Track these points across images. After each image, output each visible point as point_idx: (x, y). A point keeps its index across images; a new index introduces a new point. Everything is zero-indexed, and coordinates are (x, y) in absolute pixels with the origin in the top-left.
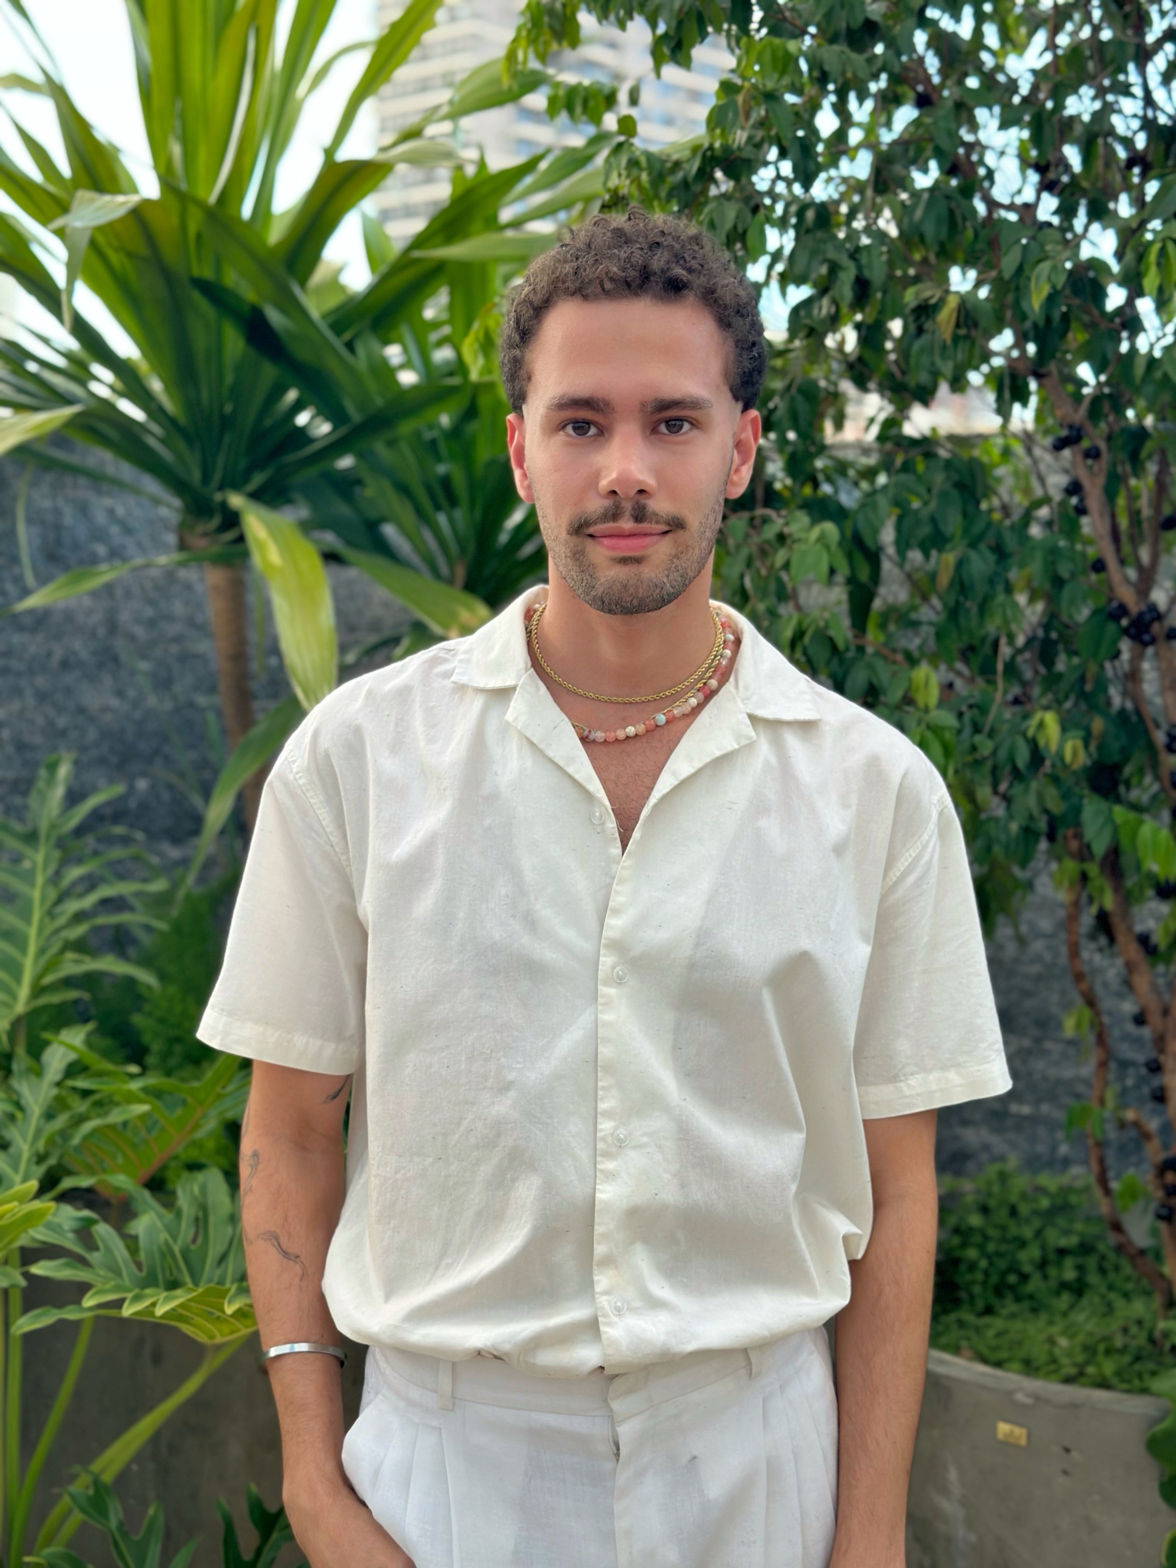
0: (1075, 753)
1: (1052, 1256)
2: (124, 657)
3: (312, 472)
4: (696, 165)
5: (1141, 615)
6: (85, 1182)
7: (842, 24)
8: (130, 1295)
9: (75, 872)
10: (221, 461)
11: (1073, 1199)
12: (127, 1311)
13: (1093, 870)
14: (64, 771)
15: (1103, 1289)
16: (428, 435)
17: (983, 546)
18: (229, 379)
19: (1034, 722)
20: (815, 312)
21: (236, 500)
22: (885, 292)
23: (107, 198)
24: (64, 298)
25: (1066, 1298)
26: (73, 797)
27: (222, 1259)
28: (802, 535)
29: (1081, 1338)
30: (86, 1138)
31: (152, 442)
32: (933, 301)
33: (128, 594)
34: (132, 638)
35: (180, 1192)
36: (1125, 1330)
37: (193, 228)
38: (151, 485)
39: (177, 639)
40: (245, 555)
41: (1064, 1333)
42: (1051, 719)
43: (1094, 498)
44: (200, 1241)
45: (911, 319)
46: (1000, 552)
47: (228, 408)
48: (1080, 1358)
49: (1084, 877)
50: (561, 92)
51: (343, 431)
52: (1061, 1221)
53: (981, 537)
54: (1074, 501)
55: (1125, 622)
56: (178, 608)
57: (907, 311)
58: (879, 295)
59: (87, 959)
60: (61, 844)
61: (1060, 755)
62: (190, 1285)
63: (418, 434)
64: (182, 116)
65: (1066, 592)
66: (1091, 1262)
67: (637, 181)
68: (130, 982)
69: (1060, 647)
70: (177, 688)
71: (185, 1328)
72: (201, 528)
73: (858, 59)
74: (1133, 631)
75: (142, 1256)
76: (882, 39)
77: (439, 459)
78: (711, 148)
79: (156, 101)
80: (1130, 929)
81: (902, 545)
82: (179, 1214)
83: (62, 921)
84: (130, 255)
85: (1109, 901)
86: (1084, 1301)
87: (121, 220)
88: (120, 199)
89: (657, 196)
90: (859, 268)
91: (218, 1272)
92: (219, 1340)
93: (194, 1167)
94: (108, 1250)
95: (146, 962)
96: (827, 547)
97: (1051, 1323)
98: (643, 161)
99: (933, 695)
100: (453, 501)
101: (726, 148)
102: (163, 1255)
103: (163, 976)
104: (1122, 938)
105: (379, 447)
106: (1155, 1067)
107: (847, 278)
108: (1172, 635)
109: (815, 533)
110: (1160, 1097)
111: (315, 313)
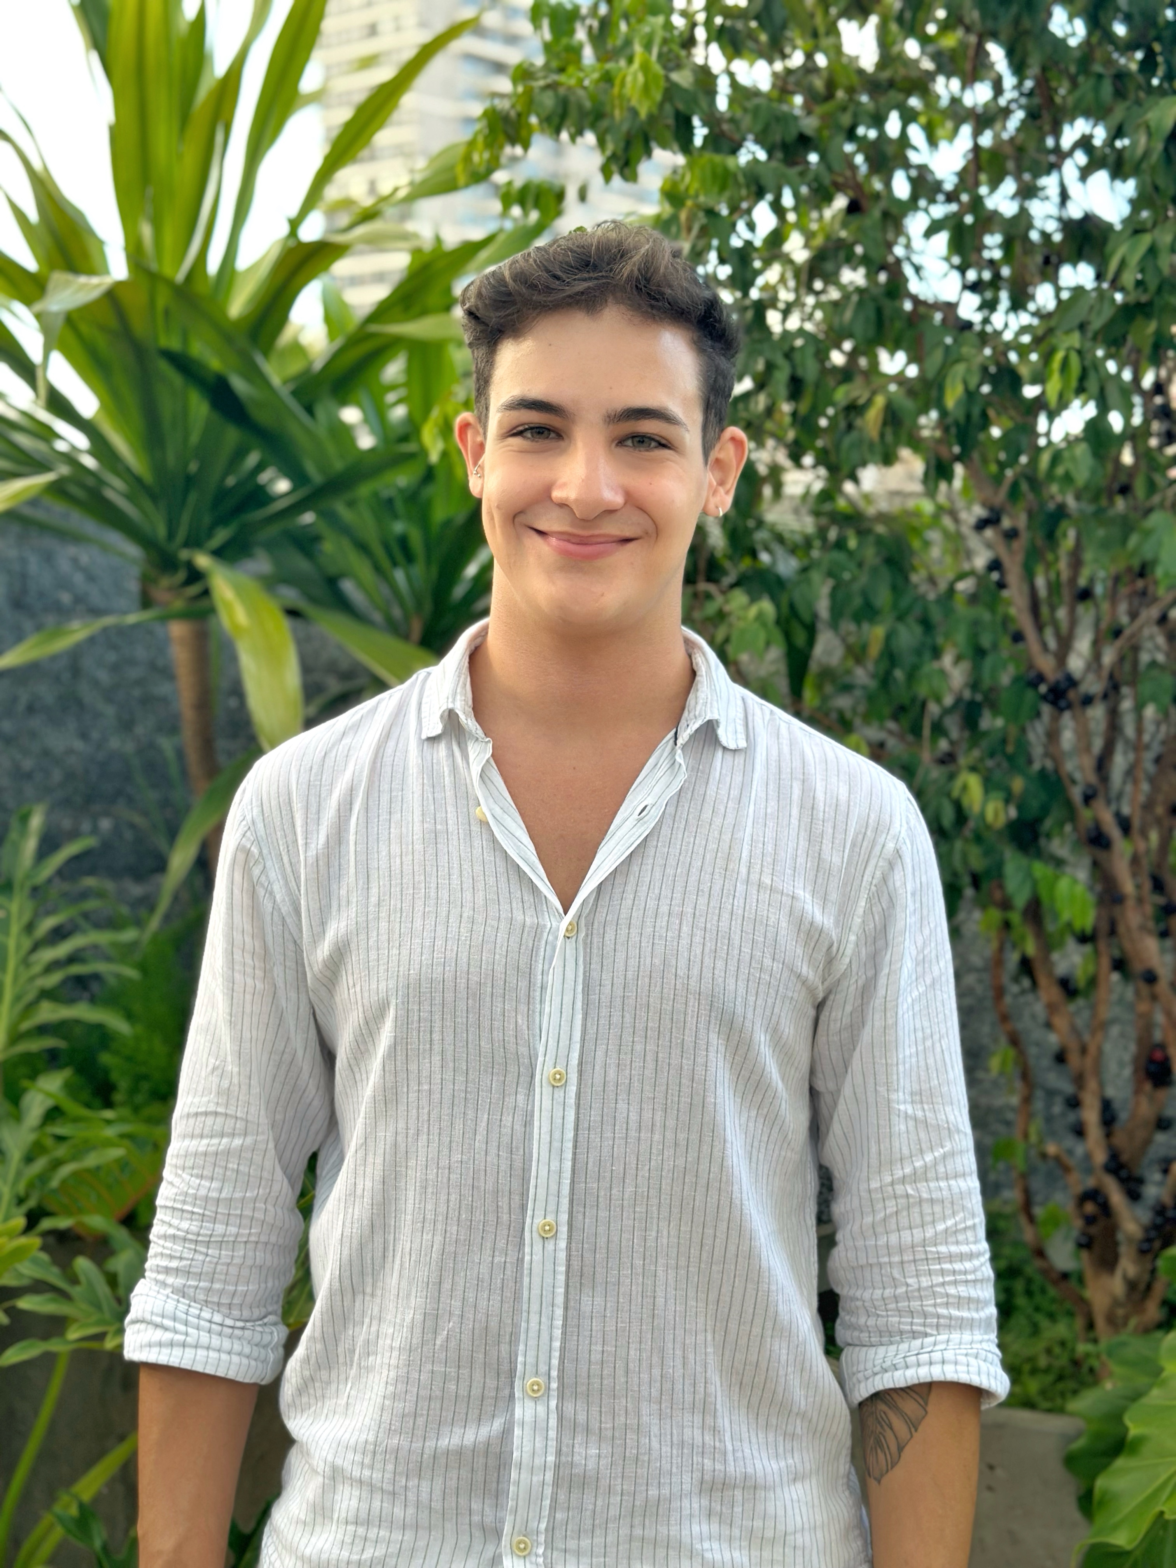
0: (996, 814)
2: (87, 700)
3: (273, 530)
5: (1058, 683)
6: (63, 1223)
7: (777, 138)
8: (110, 1330)
9: (50, 922)
10: (186, 519)
11: (1002, 1224)
12: (110, 1344)
13: (1015, 917)
14: (36, 822)
15: (1030, 1311)
16: (386, 494)
17: (911, 620)
18: (195, 438)
19: (958, 783)
20: (752, 406)
21: (203, 561)
22: (817, 386)
23: (83, 279)
24: (39, 373)
26: (46, 848)
28: (741, 613)
31: (115, 498)
32: (861, 401)
34: (95, 683)
36: (1049, 1351)
37: (161, 305)
39: (139, 682)
40: (212, 610)
42: (974, 782)
43: (1014, 573)
45: (841, 416)
46: (926, 624)
47: (193, 467)
49: (1007, 925)
50: (514, 190)
51: (302, 490)
53: (909, 610)
54: (995, 576)
55: (1043, 689)
56: (141, 653)
57: (838, 408)
58: (812, 390)
59: (61, 1007)
60: (34, 892)
61: (982, 815)
63: (376, 495)
64: (155, 201)
65: (988, 660)
69: (985, 708)
70: (139, 730)
72: (165, 582)
73: (792, 169)
74: (1050, 697)
76: (816, 149)
77: (395, 516)
80: (1050, 974)
81: (836, 615)
83: (37, 969)
84: (102, 328)
85: (1031, 948)
87: (97, 302)
88: (95, 280)
90: (794, 367)
94: (90, 1286)
96: (764, 625)
100: (409, 558)
104: (1043, 980)
105: (340, 508)
106: (1074, 1103)
107: (782, 376)
108: (1088, 701)
109: (753, 611)
110: (1079, 1131)
111: (276, 380)
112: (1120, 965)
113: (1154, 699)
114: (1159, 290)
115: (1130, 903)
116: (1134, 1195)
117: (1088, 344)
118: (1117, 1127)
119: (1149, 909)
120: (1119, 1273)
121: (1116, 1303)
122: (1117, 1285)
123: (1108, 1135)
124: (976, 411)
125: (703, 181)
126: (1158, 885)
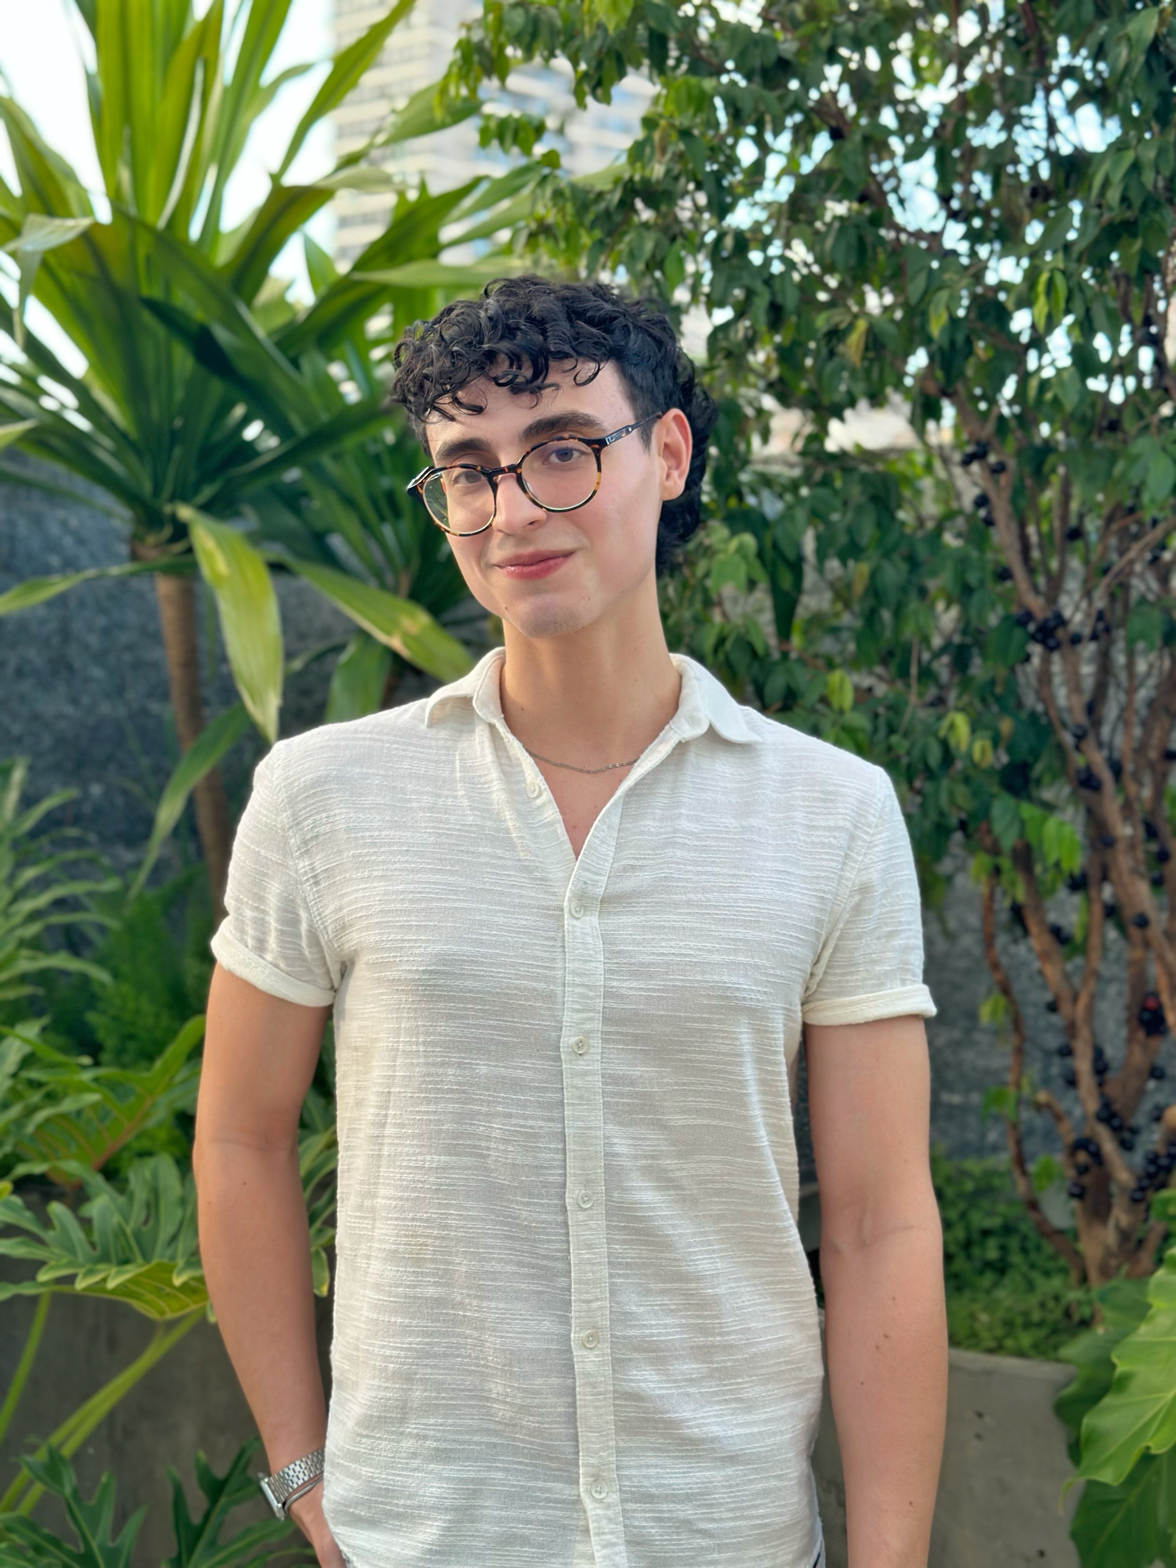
0: (983, 752)
1: (976, 1237)
2: (78, 664)
3: (259, 485)
4: (617, 196)
5: (1046, 621)
6: (38, 1168)
7: (757, 63)
8: (81, 1271)
9: (30, 873)
10: (171, 473)
11: (997, 1182)
12: (80, 1285)
13: (1006, 863)
14: (18, 775)
15: (1025, 1268)
16: (373, 449)
17: (896, 557)
18: (179, 394)
19: (945, 724)
20: (732, 335)
21: (185, 513)
22: (799, 315)
23: (57, 222)
24: (16, 318)
25: (988, 1279)
26: (27, 801)
27: (174, 1238)
28: (721, 546)
29: (1000, 1314)
30: (40, 1127)
31: (103, 456)
32: (843, 326)
33: (82, 604)
34: (87, 647)
35: (132, 1176)
36: (1042, 1305)
37: (142, 252)
38: (104, 499)
39: (129, 647)
40: (194, 567)
41: (986, 1309)
42: (961, 722)
43: (1002, 510)
44: (151, 1222)
45: (823, 343)
46: (913, 562)
47: (178, 423)
48: (999, 1331)
49: (997, 871)
50: (493, 125)
51: (289, 445)
52: (985, 1204)
53: (894, 548)
54: (982, 513)
55: (1032, 627)
56: (132, 617)
57: (820, 335)
58: (794, 319)
59: (40, 955)
60: (16, 844)
61: (969, 755)
62: (140, 1260)
63: (362, 448)
64: (132, 143)
65: (976, 599)
66: (1014, 1243)
67: (562, 210)
68: (85, 980)
69: (975, 651)
70: (130, 695)
71: (136, 1305)
72: (151, 539)
73: (771, 96)
74: (1039, 636)
75: (96, 1237)
76: (795, 75)
77: (382, 472)
78: (631, 180)
79: (107, 124)
80: (1042, 921)
81: (821, 554)
82: (131, 1197)
83: (17, 919)
84: (81, 274)
85: (1021, 894)
86: (1007, 1280)
87: (72, 243)
88: (70, 223)
89: (581, 224)
90: (773, 294)
91: (169, 1252)
92: (170, 1316)
93: (145, 1154)
94: (64, 1230)
95: (101, 962)
96: (745, 557)
97: (973, 1300)
98: (568, 193)
99: (847, 699)
100: (397, 513)
101: (645, 181)
102: (116, 1236)
103: (116, 975)
104: (1034, 929)
105: (326, 460)
106: (1066, 1052)
107: (762, 303)
108: (1076, 640)
109: (734, 544)
110: (1072, 1082)
111: (261, 332)
112: (1112, 912)
113: (1142, 636)
114: (1144, 207)
115: (1121, 847)
116: (1126, 1146)
117: (1073, 266)
118: (1110, 1076)
119: (1140, 855)
120: (1112, 1222)
121: (1108, 1253)
122: (1109, 1236)
123: (1101, 1085)
124: (960, 338)
125: (678, 103)
126: (1151, 832)
